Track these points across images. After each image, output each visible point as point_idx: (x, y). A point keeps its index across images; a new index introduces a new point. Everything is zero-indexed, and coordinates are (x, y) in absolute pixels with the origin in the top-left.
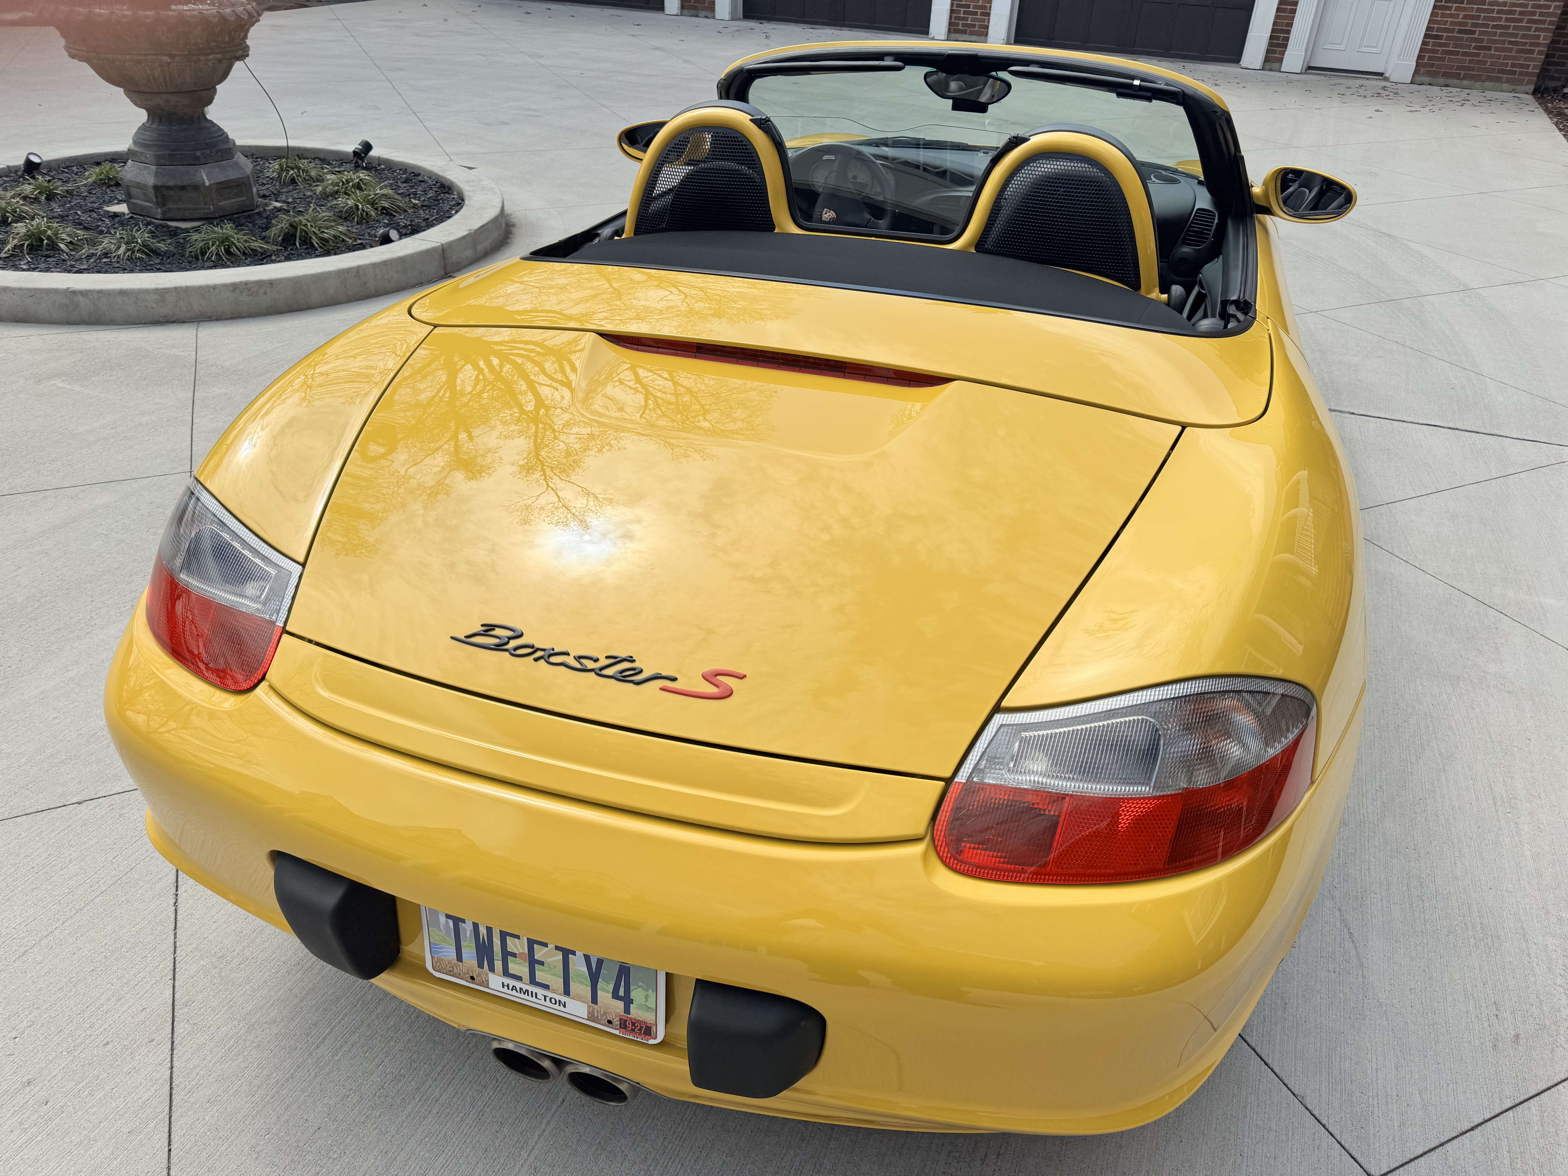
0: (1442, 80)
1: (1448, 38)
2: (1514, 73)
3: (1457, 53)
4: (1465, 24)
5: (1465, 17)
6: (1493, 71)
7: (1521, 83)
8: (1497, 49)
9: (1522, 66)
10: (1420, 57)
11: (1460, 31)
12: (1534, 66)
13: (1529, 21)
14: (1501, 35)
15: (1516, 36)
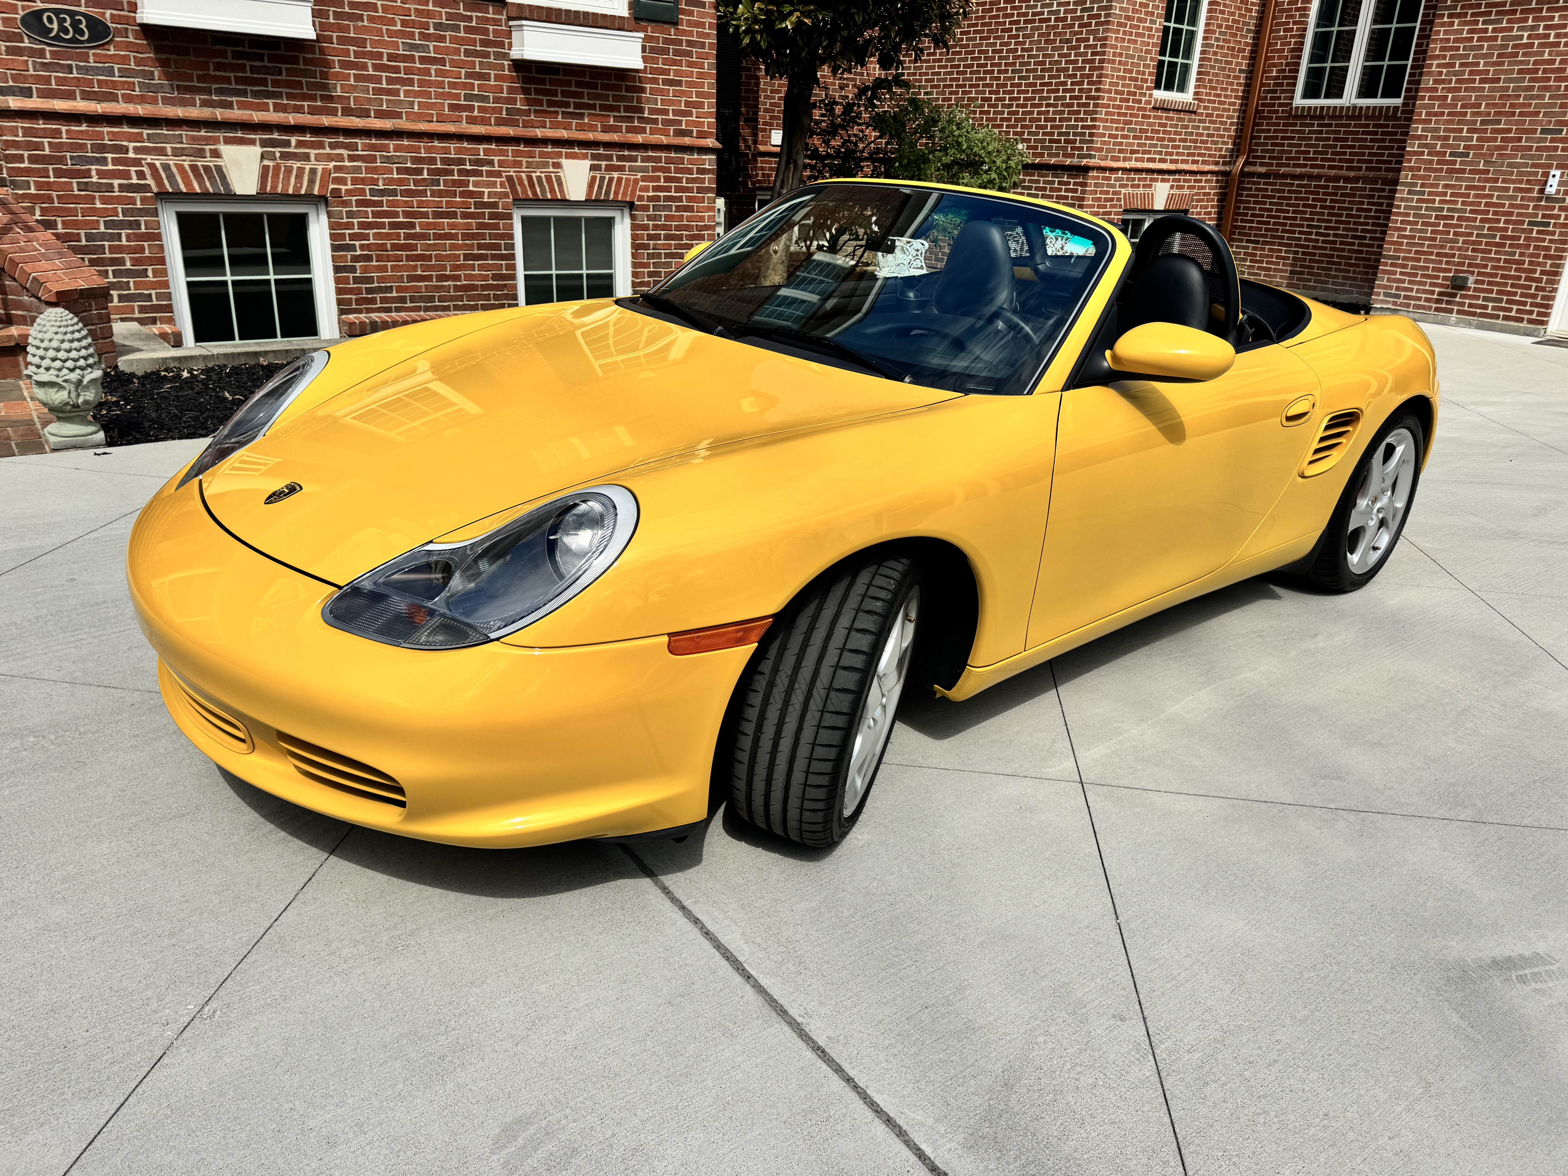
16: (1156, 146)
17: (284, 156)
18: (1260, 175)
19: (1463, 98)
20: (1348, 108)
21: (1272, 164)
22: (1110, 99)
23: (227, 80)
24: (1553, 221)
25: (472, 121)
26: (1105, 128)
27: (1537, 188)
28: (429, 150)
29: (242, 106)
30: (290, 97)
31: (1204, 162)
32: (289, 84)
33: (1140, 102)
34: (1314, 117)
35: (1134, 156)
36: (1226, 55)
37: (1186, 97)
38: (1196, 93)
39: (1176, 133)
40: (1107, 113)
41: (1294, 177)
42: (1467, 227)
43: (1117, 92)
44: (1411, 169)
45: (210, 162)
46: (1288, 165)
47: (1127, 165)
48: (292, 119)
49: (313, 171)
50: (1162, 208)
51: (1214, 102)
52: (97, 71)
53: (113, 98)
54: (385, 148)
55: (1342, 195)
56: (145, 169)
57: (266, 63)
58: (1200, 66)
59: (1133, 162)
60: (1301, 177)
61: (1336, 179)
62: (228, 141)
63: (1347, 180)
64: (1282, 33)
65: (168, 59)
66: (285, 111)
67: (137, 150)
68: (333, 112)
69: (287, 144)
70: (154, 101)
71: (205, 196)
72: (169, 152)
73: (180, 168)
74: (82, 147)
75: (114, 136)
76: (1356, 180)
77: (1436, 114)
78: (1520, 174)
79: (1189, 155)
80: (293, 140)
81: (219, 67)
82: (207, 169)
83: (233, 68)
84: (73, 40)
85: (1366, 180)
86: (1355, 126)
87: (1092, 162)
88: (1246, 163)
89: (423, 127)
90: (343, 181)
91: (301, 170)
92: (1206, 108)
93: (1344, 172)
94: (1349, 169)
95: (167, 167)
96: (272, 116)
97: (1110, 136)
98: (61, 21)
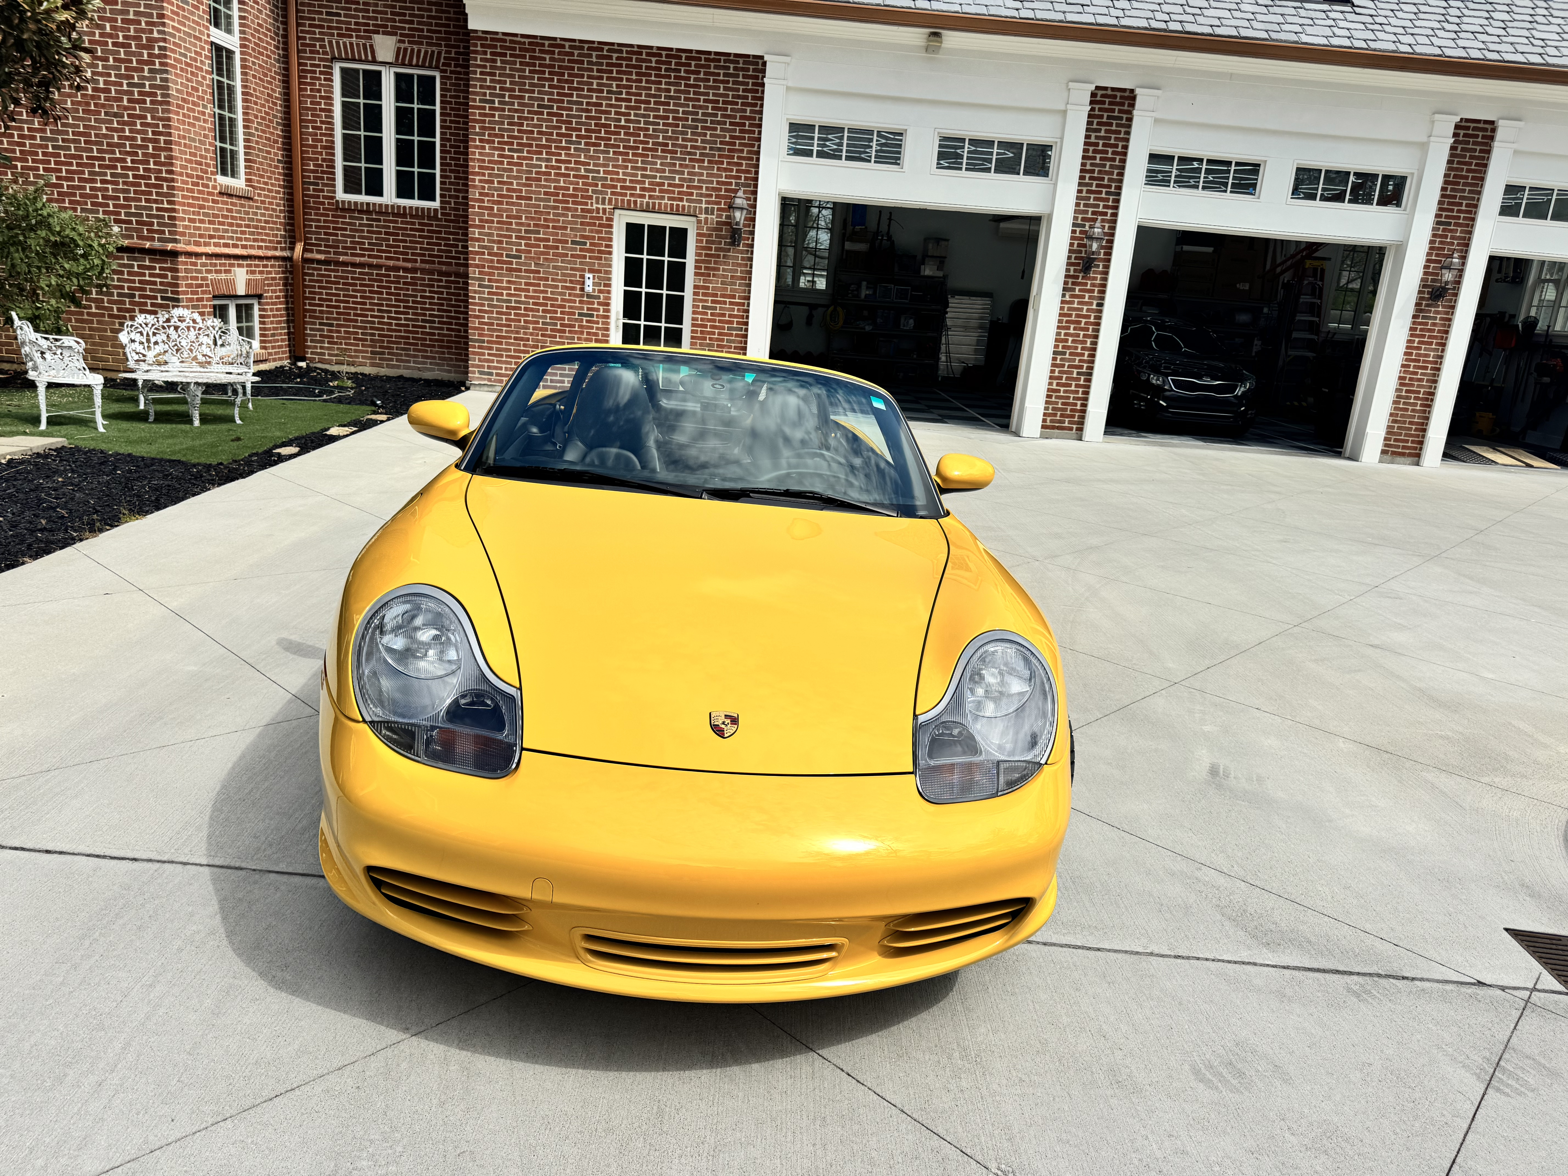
16: (226, 231)
18: (319, 262)
19: (506, 210)
20: (393, 206)
21: (329, 253)
22: (183, 182)
24: (595, 313)
26: (184, 211)
27: (578, 287)
31: (267, 248)
33: (207, 186)
34: (361, 212)
35: (212, 241)
36: (265, 145)
37: (239, 183)
38: (247, 180)
39: (241, 219)
40: (183, 197)
41: (354, 265)
42: (533, 316)
43: (188, 175)
44: (477, 266)
46: (346, 254)
47: (210, 250)
50: (244, 294)
51: (263, 189)
55: (405, 283)
58: (246, 154)
59: (212, 247)
60: (361, 265)
61: (396, 269)
63: (406, 270)
64: (311, 130)
76: (414, 270)
77: (487, 221)
78: (563, 275)
79: (255, 240)
85: (423, 271)
86: (402, 223)
87: (180, 247)
88: (305, 250)
92: (259, 195)
93: (401, 263)
94: (404, 260)
97: (190, 220)
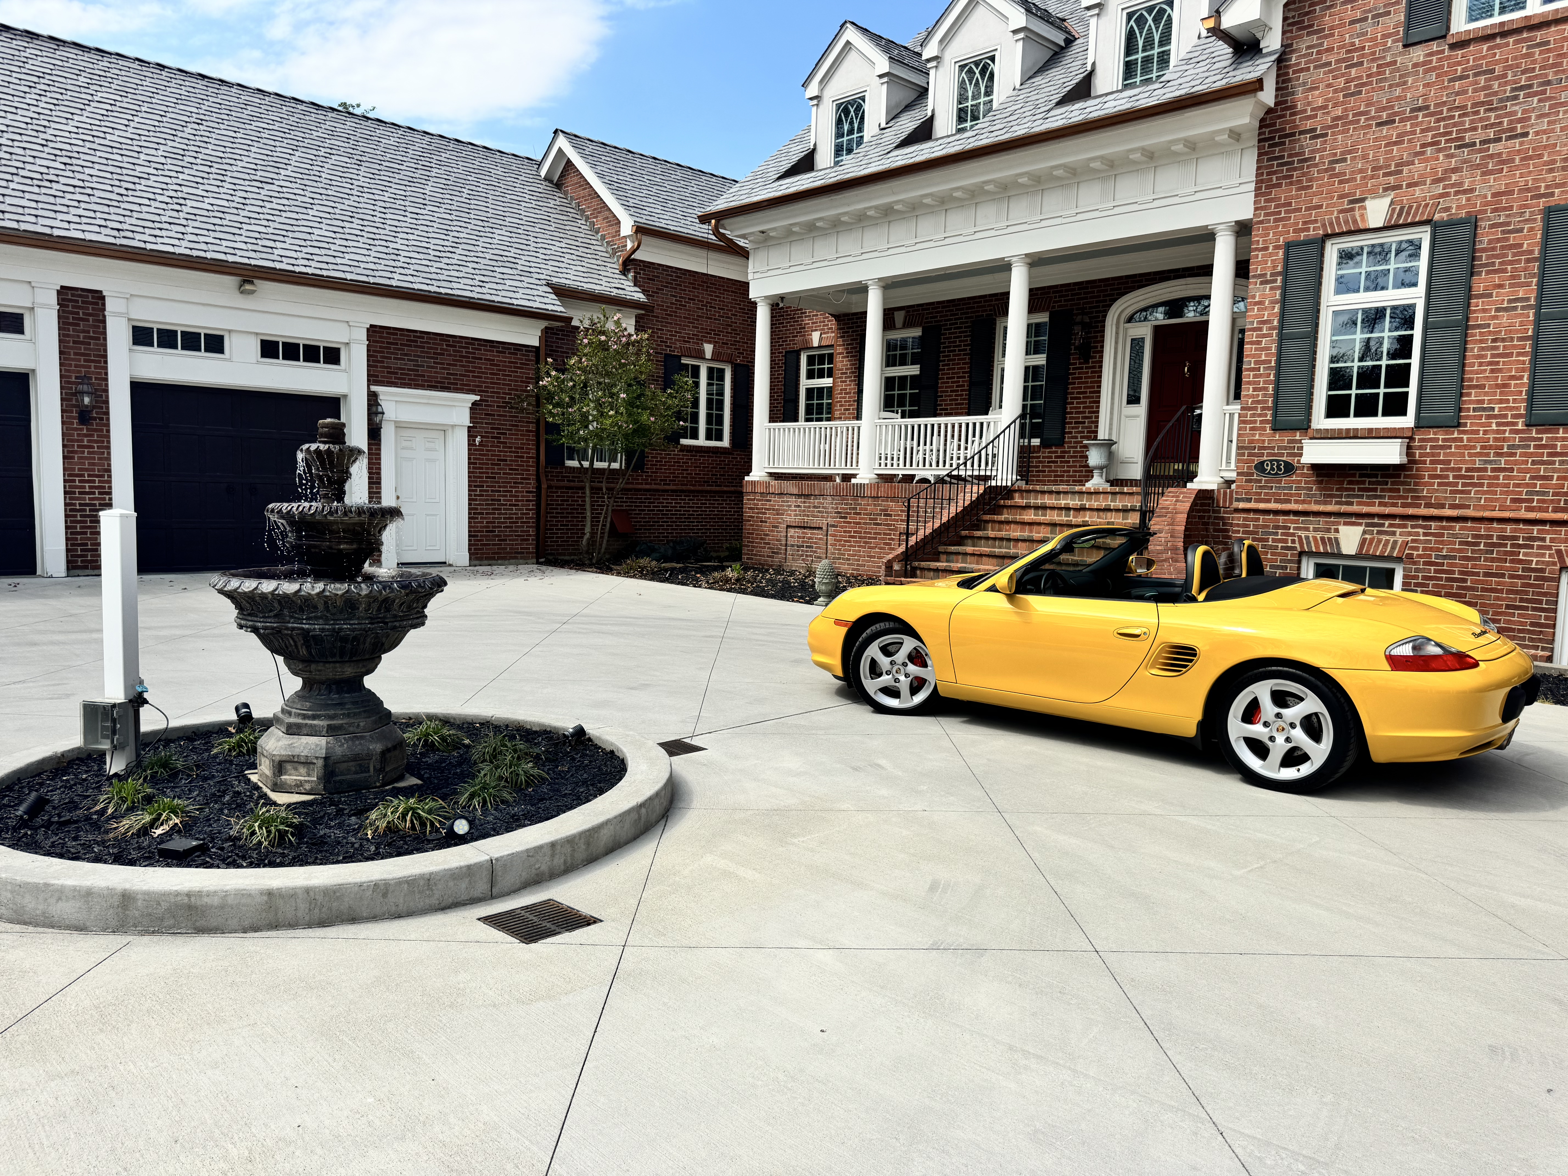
0: (486, 562)
1: (481, 536)
2: (523, 553)
3: (489, 545)
4: (488, 527)
5: (487, 523)
6: (511, 553)
7: (528, 558)
8: (510, 540)
9: (526, 548)
10: (470, 549)
11: (487, 532)
12: (532, 549)
13: (522, 522)
14: (510, 531)
15: (517, 531)
17: (1379, 532)
23: (1354, 490)
25: (1530, 509)
28: (1486, 529)
29: (1359, 504)
30: (1390, 498)
32: (1391, 490)
45: (1332, 535)
48: (1387, 510)
49: (1395, 542)
52: (1284, 488)
53: (1288, 501)
54: (1451, 528)
56: (1296, 538)
57: (1379, 479)
62: (1345, 524)
65: (1322, 480)
66: (1385, 506)
67: (1295, 528)
68: (1418, 506)
69: (1383, 525)
70: (1310, 503)
71: (1326, 555)
72: (1311, 529)
73: (1315, 538)
74: (1268, 527)
75: (1285, 521)
80: (1387, 523)
81: (1350, 483)
82: (1330, 539)
83: (1358, 483)
84: (1276, 474)
89: (1487, 514)
90: (1417, 549)
91: (1387, 541)
95: (1307, 538)
96: (1376, 509)
98: (1272, 465)
